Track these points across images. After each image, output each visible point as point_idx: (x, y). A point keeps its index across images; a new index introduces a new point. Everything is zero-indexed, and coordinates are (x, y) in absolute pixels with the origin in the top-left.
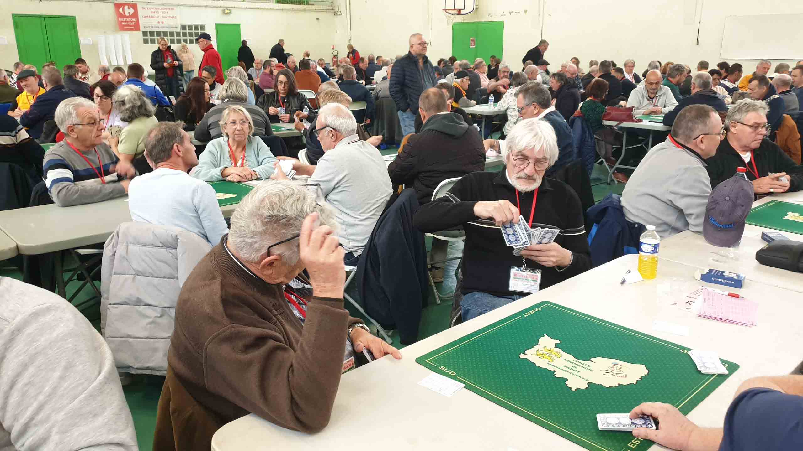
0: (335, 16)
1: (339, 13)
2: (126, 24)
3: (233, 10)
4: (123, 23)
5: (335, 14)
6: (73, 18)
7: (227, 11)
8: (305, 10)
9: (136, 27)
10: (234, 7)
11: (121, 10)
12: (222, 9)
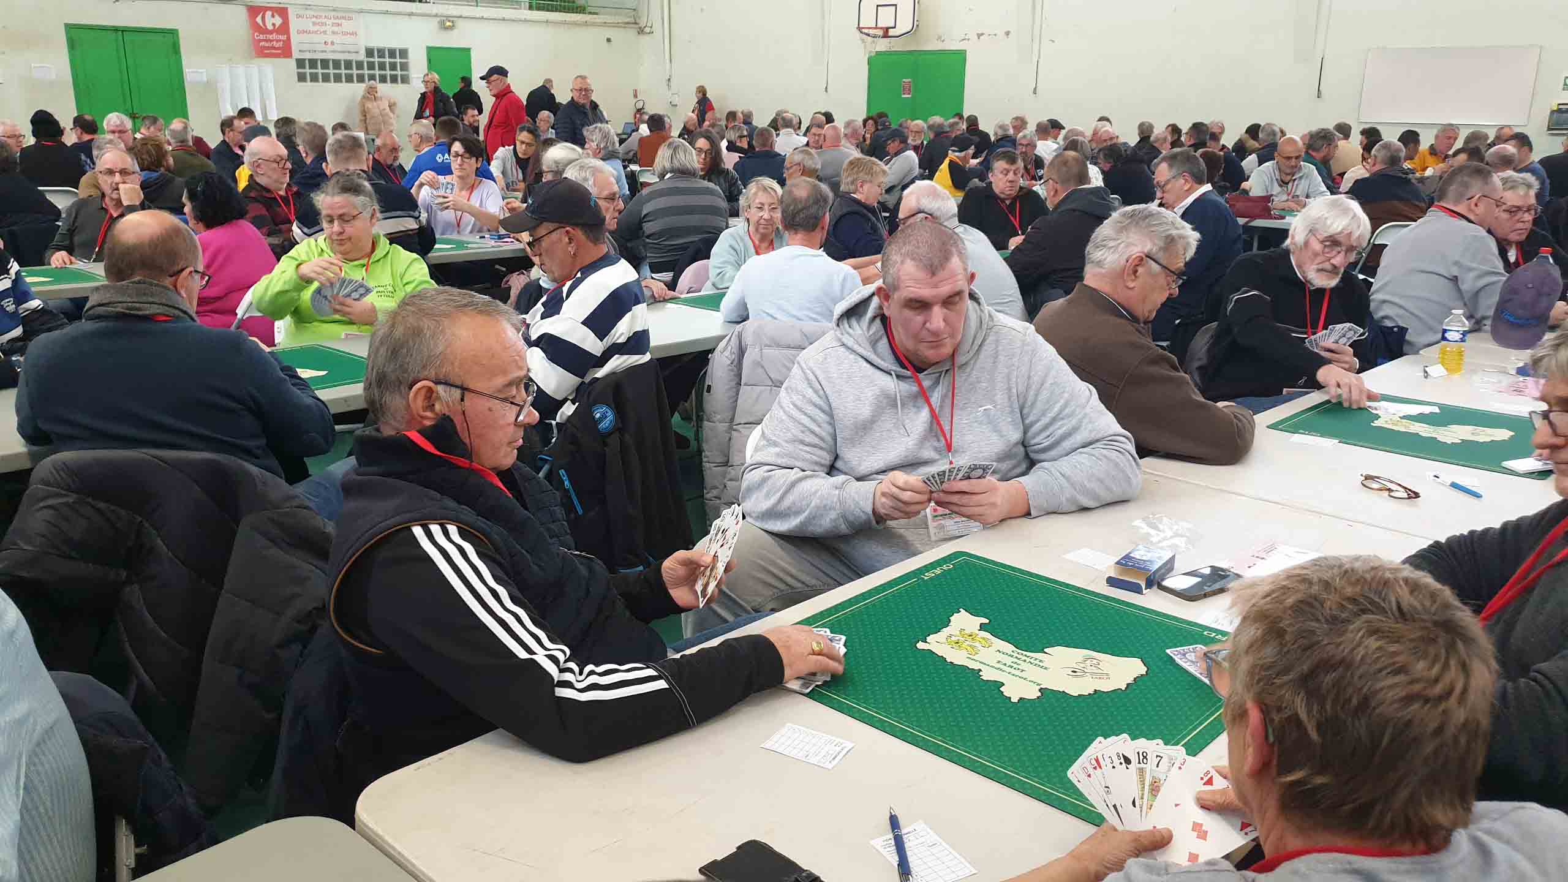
0: (641, 37)
1: (647, 30)
2: (268, 44)
3: (460, 23)
4: (262, 44)
5: (641, 31)
6: (173, 33)
7: (448, 24)
8: (586, 24)
9: (286, 51)
10: (461, 17)
11: (259, 19)
12: (438, 19)
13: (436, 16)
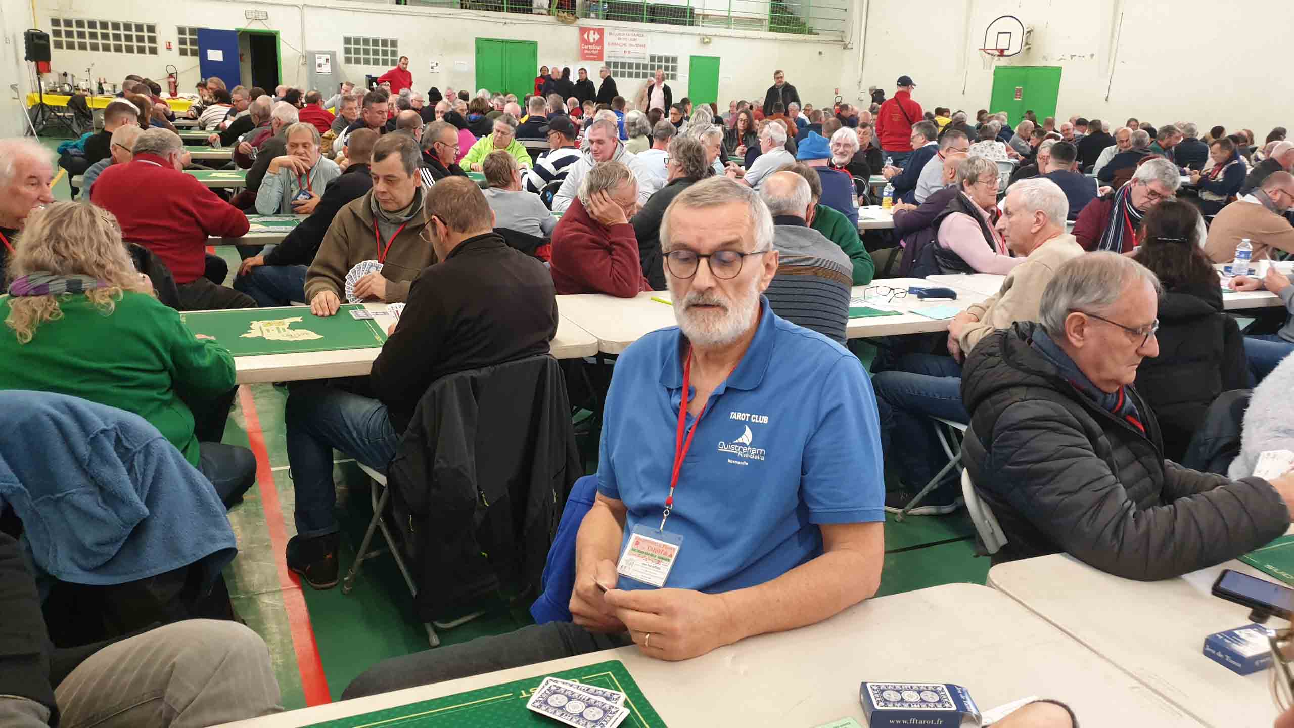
0: (845, 51)
1: (849, 46)
2: (590, 52)
3: (715, 40)
4: (586, 51)
5: (845, 47)
6: (535, 44)
7: (707, 40)
8: (805, 41)
9: (600, 57)
10: (715, 36)
11: (586, 36)
12: (700, 37)
13: (699, 35)
